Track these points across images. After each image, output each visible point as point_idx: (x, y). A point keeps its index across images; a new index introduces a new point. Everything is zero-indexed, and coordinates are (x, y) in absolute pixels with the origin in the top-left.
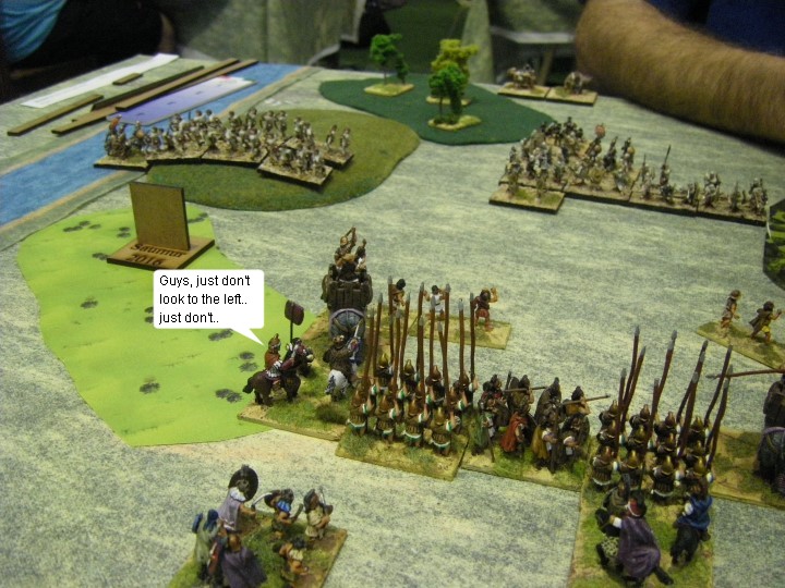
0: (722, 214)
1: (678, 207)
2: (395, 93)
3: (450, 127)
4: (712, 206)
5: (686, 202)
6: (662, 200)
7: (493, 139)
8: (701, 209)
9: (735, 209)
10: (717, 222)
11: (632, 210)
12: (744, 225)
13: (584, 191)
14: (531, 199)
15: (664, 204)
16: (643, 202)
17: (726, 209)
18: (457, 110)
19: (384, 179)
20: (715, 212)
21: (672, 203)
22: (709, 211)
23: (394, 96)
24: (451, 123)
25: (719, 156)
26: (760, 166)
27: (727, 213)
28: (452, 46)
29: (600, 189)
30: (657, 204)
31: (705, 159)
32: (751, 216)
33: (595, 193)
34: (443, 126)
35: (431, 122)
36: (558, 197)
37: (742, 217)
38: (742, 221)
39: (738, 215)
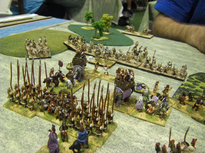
0: (169, 75)
1: (154, 71)
2: (89, 29)
3: (97, 40)
4: (166, 72)
5: (158, 70)
6: (149, 68)
7: (107, 44)
8: (162, 73)
9: (174, 74)
10: (166, 78)
11: (138, 70)
12: (176, 80)
13: (124, 62)
14: (102, 63)
15: (150, 70)
16: (143, 68)
17: (171, 74)
18: (101, 35)
19: (62, 52)
20: (167, 74)
21: (152, 70)
22: (165, 74)
23: (89, 30)
24: (97, 38)
25: (182, 57)
26: (194, 62)
27: (171, 75)
28: (105, 16)
29: (130, 62)
30: (147, 69)
31: (176, 58)
32: (179, 77)
33: (128, 64)
34: (95, 39)
35: (92, 38)
36: (112, 63)
37: (176, 77)
38: (176, 79)
39: (174, 76)
